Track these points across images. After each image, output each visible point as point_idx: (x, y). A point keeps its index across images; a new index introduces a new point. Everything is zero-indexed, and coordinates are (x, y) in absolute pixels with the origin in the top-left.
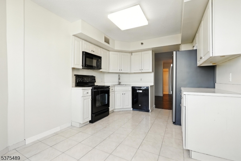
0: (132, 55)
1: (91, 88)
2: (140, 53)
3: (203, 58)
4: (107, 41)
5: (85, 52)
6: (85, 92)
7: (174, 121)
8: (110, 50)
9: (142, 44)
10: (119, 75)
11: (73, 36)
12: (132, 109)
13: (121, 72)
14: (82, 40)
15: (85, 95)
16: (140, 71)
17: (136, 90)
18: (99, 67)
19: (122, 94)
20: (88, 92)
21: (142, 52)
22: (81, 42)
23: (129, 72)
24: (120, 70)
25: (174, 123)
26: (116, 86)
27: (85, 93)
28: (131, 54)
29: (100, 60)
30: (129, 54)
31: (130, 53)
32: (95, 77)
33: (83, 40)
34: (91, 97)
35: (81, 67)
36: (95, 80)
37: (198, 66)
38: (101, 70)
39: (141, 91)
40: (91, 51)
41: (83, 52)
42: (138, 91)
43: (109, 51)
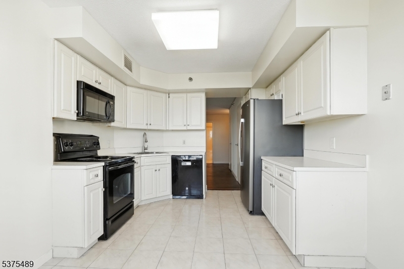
0: (169, 97)
1: (103, 164)
2: (184, 95)
3: (302, 114)
4: (128, 65)
5: (84, 82)
6: (92, 175)
7: (251, 209)
8: (128, 82)
9: (191, 79)
10: (145, 133)
11: (56, 41)
12: (171, 196)
13: (149, 127)
14: (76, 54)
15: (92, 181)
16: (185, 128)
17: (181, 161)
18: (109, 117)
19: (154, 170)
20: (96, 173)
21: (189, 95)
22: (73, 58)
23: (164, 129)
24: (147, 124)
25: (251, 213)
26: (142, 155)
27: (91, 178)
28: (167, 95)
29: (111, 103)
30: (164, 95)
31: (166, 93)
32: (98, 138)
33: (78, 53)
34: (102, 183)
35: (75, 118)
36: (98, 144)
37: (284, 125)
38: (112, 124)
39: (189, 164)
40: (94, 82)
41: (78, 82)
42: (183, 164)
43: (126, 85)
